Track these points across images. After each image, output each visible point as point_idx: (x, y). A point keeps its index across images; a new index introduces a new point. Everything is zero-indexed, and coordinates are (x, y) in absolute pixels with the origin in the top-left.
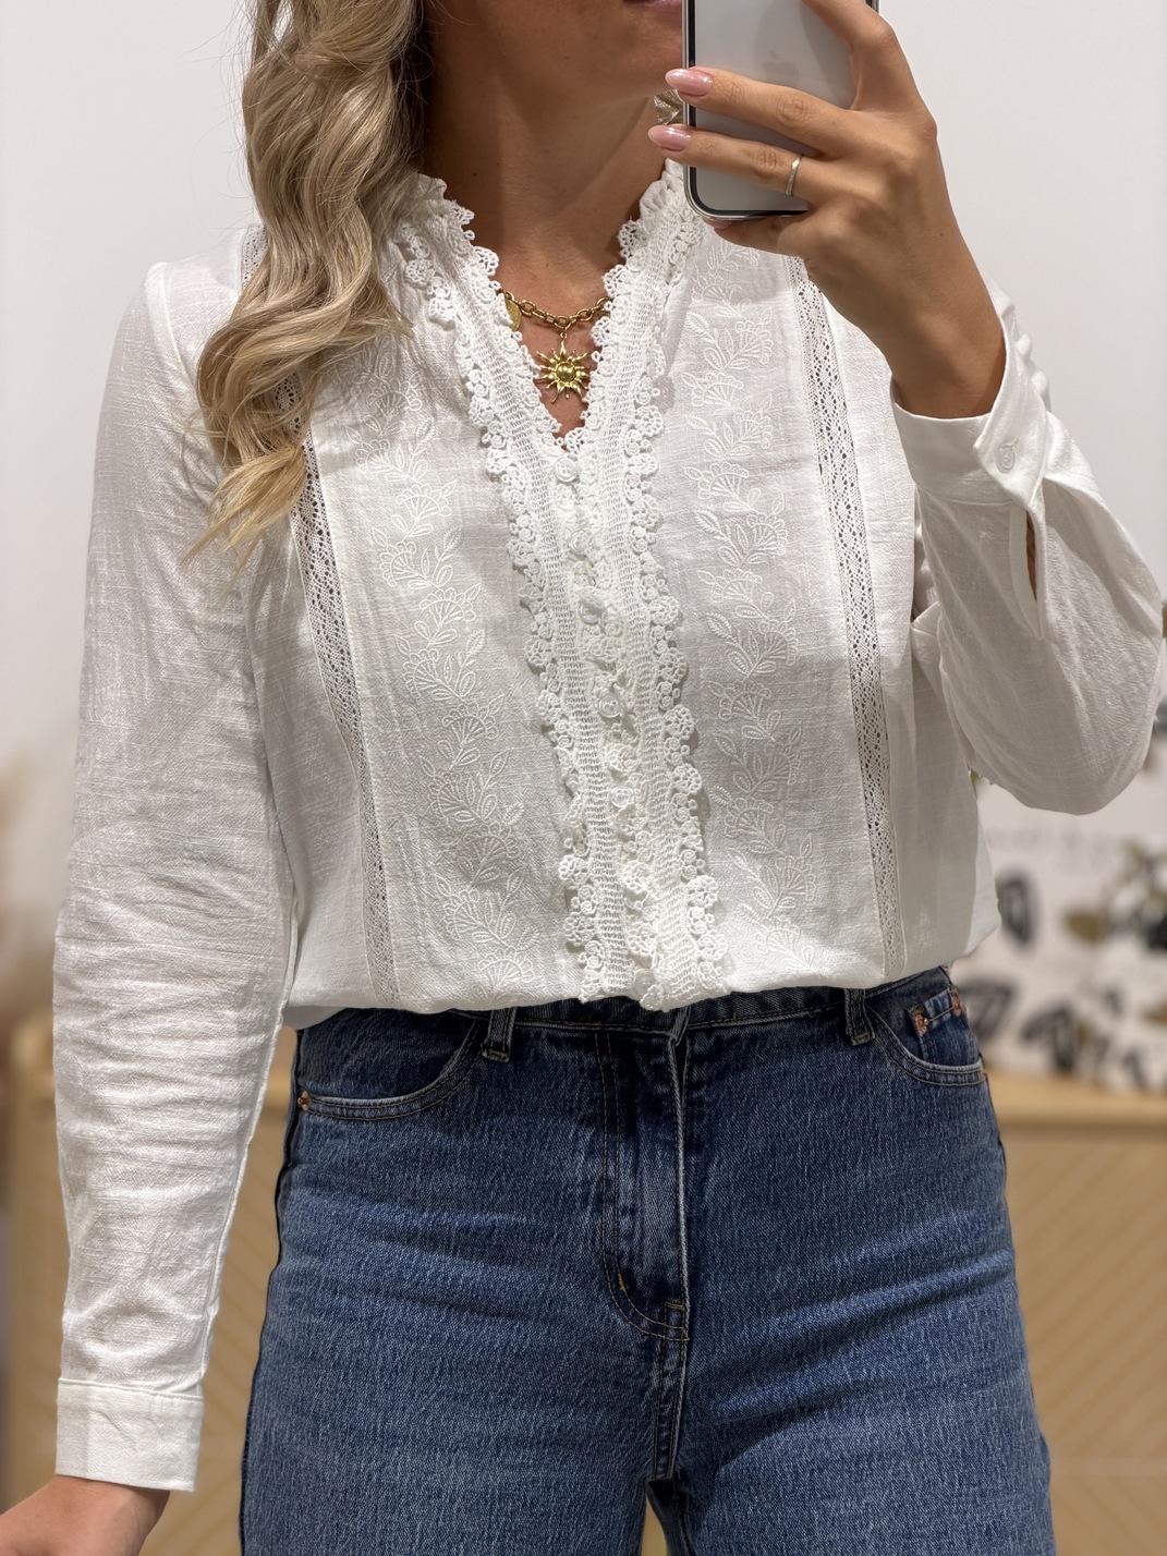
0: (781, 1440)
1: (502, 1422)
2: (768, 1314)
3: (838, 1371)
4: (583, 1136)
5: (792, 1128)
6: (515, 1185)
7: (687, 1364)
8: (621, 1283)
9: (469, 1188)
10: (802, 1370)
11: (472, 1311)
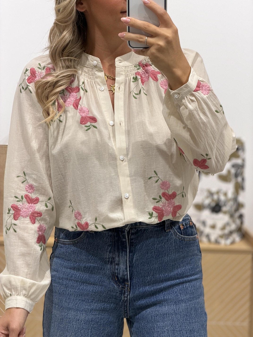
0: (149, 310)
1: (92, 306)
2: (146, 286)
3: (160, 297)
4: (109, 249)
5: (152, 248)
6: (95, 258)
7: (129, 295)
8: (116, 278)
9: (86, 259)
10: (153, 296)
11: (86, 283)
